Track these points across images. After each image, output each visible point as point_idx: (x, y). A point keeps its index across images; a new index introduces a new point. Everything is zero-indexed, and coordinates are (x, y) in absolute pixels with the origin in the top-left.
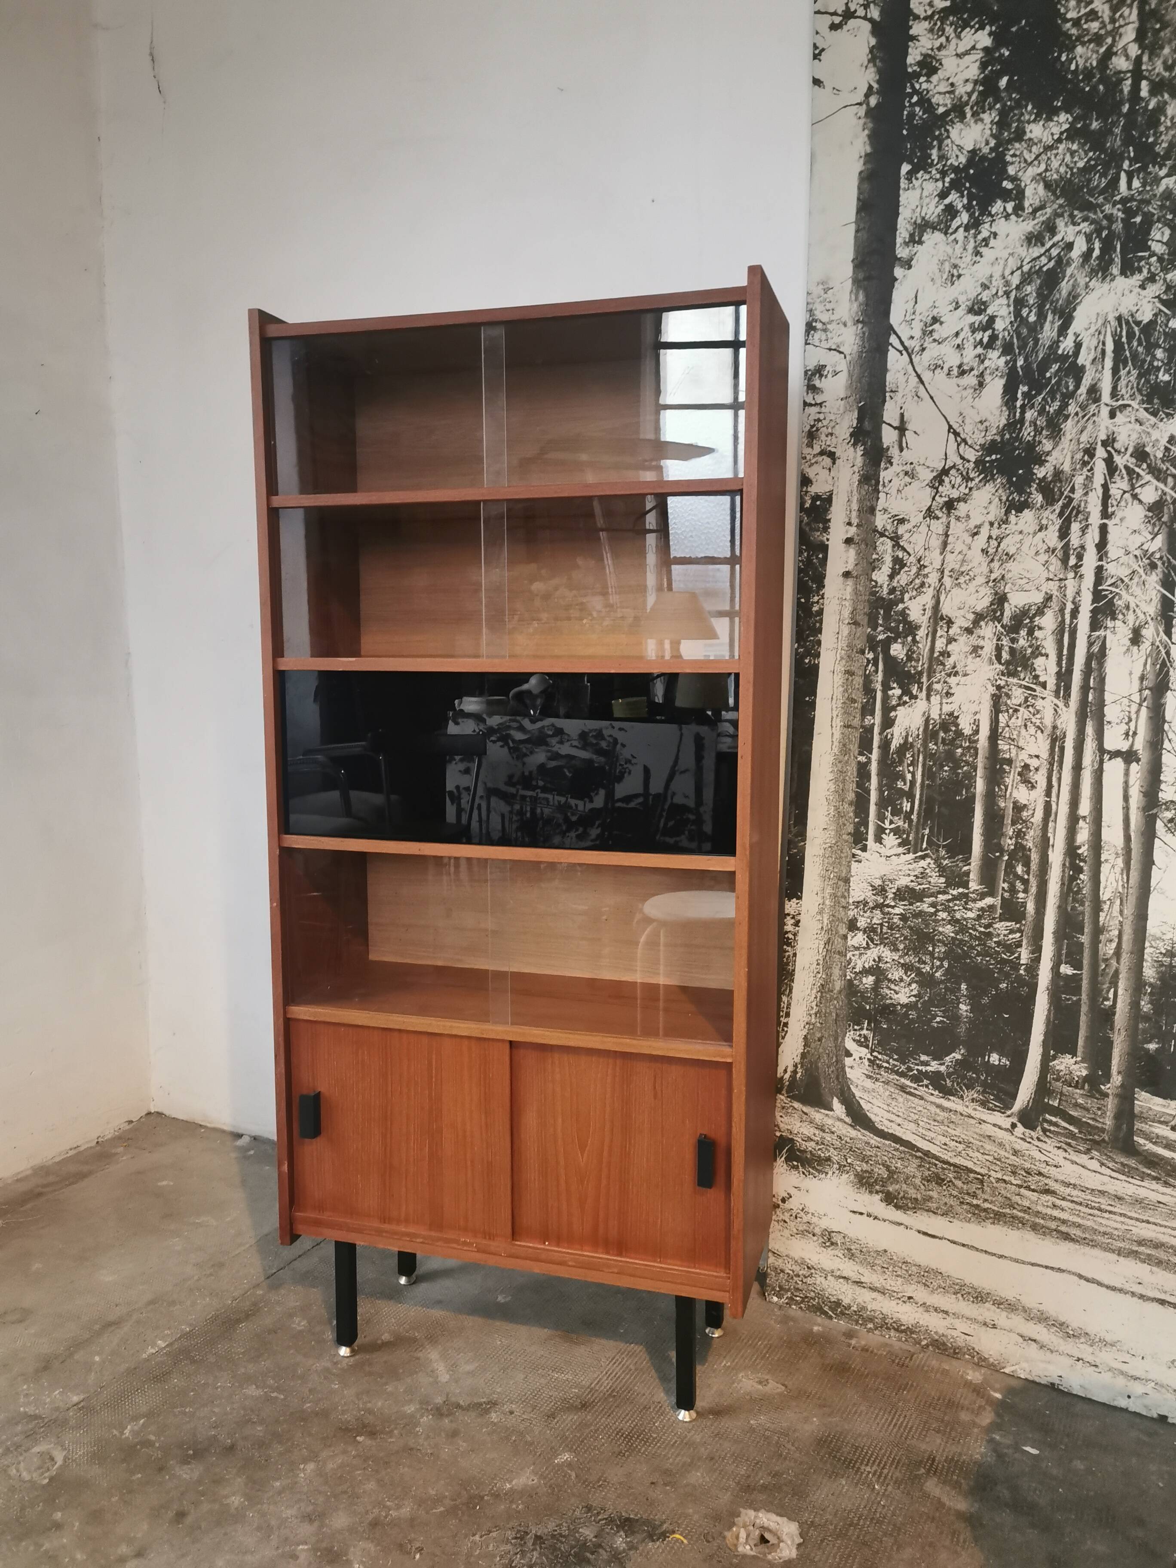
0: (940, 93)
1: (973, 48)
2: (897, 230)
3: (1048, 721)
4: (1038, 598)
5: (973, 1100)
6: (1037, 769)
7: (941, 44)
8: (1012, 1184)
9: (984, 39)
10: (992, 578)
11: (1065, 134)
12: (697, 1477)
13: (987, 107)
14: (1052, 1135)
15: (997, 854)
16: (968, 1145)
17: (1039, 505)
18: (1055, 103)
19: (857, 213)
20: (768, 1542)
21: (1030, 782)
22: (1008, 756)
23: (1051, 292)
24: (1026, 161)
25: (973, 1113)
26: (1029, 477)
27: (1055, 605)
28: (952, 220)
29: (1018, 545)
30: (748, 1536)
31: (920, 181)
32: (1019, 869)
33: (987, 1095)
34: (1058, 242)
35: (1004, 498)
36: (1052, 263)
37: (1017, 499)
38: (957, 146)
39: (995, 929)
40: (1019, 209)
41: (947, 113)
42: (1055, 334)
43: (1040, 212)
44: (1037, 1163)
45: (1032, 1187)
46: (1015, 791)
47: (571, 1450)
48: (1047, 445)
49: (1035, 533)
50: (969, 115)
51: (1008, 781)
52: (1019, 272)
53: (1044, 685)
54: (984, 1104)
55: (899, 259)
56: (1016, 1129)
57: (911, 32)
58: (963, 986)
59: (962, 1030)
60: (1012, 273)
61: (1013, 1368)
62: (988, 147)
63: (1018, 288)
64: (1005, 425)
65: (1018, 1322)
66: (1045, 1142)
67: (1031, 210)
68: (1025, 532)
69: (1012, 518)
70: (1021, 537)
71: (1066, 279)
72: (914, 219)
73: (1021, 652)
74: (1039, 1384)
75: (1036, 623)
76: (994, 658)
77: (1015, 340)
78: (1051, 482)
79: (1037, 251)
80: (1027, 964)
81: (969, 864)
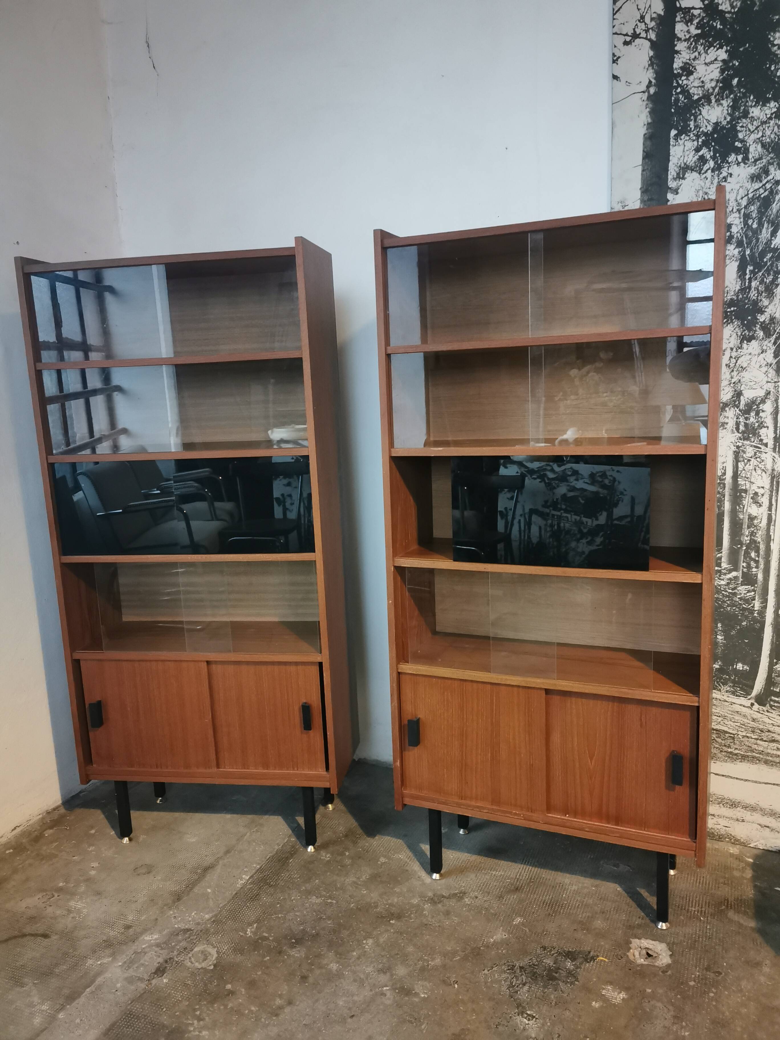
0: (695, 87)
1: (716, 60)
2: (668, 170)
3: (769, 466)
4: (762, 393)
5: (727, 691)
6: (763, 495)
7: (695, 57)
8: (752, 738)
9: (722, 54)
10: (733, 381)
11: (774, 115)
12: (599, 923)
13: (725, 96)
14: (775, 709)
15: (739, 546)
16: (725, 717)
17: (761, 338)
18: (768, 96)
19: (643, 159)
20: (652, 956)
21: (758, 503)
22: (744, 488)
23: (766, 210)
24: (749, 130)
25: (727, 699)
26: (754, 321)
27: (772, 397)
28: (704, 165)
29: (749, 362)
30: (640, 953)
31: (683, 141)
32: (753, 555)
33: (736, 688)
34: (770, 180)
35: (739, 334)
36: (767, 193)
37: (747, 334)
38: (706, 120)
39: (738, 590)
40: (745, 159)
41: (699, 99)
42: (769, 235)
43: (759, 162)
44: (767, 725)
45: (764, 739)
46: (749, 508)
47: (521, 916)
48: (765, 302)
49: (759, 354)
50: (713, 101)
51: (745, 502)
52: (746, 198)
53: (766, 445)
54: (734, 693)
55: (670, 188)
56: (754, 707)
57: (676, 48)
58: (719, 625)
59: (719, 650)
60: (742, 198)
61: (755, 844)
62: (726, 121)
63: (745, 207)
64: (739, 290)
65: (757, 817)
66: (772, 713)
67: (753, 160)
68: (753, 354)
69: (745, 345)
70: (750, 357)
71: (776, 203)
72: (679, 164)
73: (752, 426)
74: (771, 851)
75: (761, 408)
76: (734, 429)
77: (744, 239)
78: (768, 324)
79: (757, 185)
80: (758, 610)
81: (721, 553)
